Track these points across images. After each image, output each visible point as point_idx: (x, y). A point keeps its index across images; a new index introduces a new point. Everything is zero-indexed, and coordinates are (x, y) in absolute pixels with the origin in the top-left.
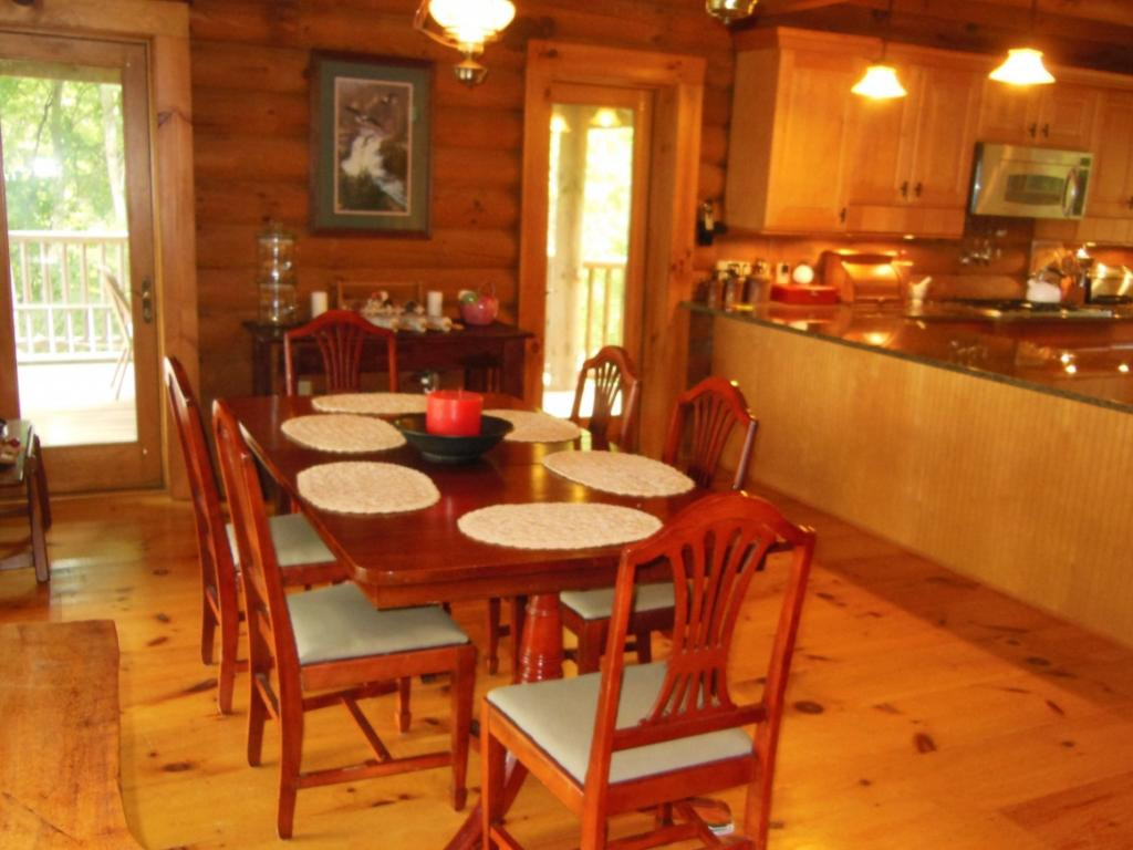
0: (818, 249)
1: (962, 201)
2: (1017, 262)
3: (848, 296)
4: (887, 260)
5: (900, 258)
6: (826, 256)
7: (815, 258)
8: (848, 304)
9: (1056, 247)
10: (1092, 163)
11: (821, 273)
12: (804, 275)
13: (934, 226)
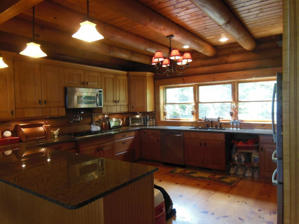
0: (13, 125)
1: (62, 104)
2: (89, 120)
3: (24, 139)
4: (41, 125)
5: (46, 124)
6: (16, 126)
7: (12, 128)
8: (24, 142)
9: (99, 115)
10: (102, 91)
11: (15, 132)
12: (8, 134)
13: (54, 113)
